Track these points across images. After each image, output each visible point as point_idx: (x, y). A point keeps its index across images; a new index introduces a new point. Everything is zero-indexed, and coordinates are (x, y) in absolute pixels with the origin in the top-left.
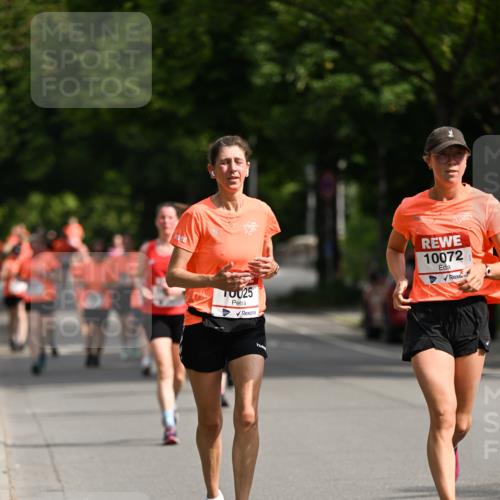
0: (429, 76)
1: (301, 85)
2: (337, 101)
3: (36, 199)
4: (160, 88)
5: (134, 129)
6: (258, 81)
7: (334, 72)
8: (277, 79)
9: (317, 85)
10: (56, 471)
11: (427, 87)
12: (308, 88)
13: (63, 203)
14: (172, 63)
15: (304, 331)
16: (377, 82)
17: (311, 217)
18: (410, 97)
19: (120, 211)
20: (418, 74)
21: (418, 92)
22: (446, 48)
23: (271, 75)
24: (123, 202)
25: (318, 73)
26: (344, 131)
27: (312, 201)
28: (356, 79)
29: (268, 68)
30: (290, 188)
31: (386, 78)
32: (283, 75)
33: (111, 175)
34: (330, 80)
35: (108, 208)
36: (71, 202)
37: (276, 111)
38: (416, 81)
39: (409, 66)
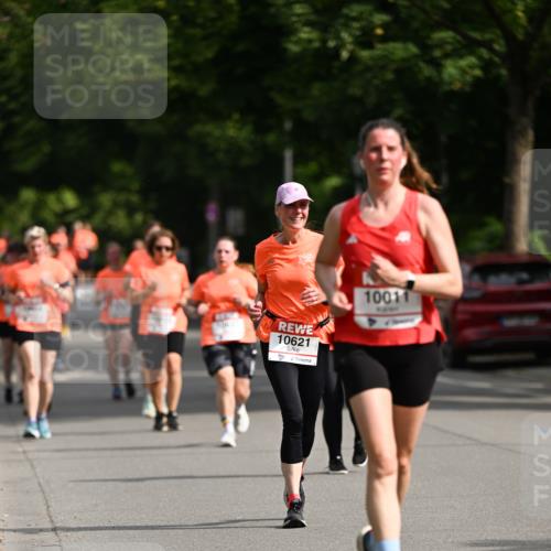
0: (499, 47)
1: (345, 54)
2: (390, 76)
3: (28, 195)
4: (176, 62)
6: (294, 48)
7: (384, 39)
8: (316, 45)
9: (365, 54)
11: (497, 59)
12: (353, 59)
13: (60, 200)
14: (191, 31)
16: (437, 53)
18: (478, 72)
20: (488, 45)
21: (486, 66)
22: (520, 14)
23: (310, 41)
25: (366, 40)
28: (413, 49)
29: (305, 33)
30: (333, 182)
31: (449, 48)
32: (324, 42)
33: (117, 167)
34: (380, 49)
35: (116, 205)
36: (70, 199)
37: (316, 89)
38: (484, 53)
39: (476, 35)
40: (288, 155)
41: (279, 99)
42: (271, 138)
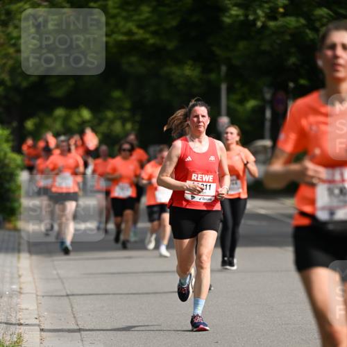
1: (259, 24)
2: (288, 38)
3: (60, 112)
5: (134, 59)
6: (227, 20)
7: (284, 15)
8: (242, 18)
9: (272, 24)
10: (75, 317)
12: (264, 26)
13: (80, 115)
14: (162, 9)
15: (262, 212)
17: (268, 125)
19: (124, 121)
23: (237, 16)
24: (126, 114)
25: (272, 15)
26: (292, 60)
27: (268, 114)
28: (302, 21)
29: (235, 11)
30: (251, 104)
32: (246, 16)
33: (117, 94)
34: (281, 21)
35: (116, 118)
36: (86, 114)
37: (242, 45)
40: (224, 87)
41: (218, 51)
42: (213, 76)
